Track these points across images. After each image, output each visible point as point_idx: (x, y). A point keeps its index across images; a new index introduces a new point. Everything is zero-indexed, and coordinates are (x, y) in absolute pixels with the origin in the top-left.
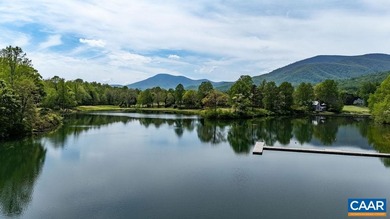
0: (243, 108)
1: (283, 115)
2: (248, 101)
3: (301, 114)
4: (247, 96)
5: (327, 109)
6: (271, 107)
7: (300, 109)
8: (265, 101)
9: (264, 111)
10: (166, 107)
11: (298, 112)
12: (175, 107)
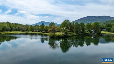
0: (66, 33)
1: (81, 35)
2: (68, 30)
3: (88, 35)
4: (68, 28)
5: (96, 33)
6: (77, 32)
7: (87, 33)
8: (74, 30)
9: (74, 33)
10: (38, 32)
11: (87, 34)
12: (41, 32)
